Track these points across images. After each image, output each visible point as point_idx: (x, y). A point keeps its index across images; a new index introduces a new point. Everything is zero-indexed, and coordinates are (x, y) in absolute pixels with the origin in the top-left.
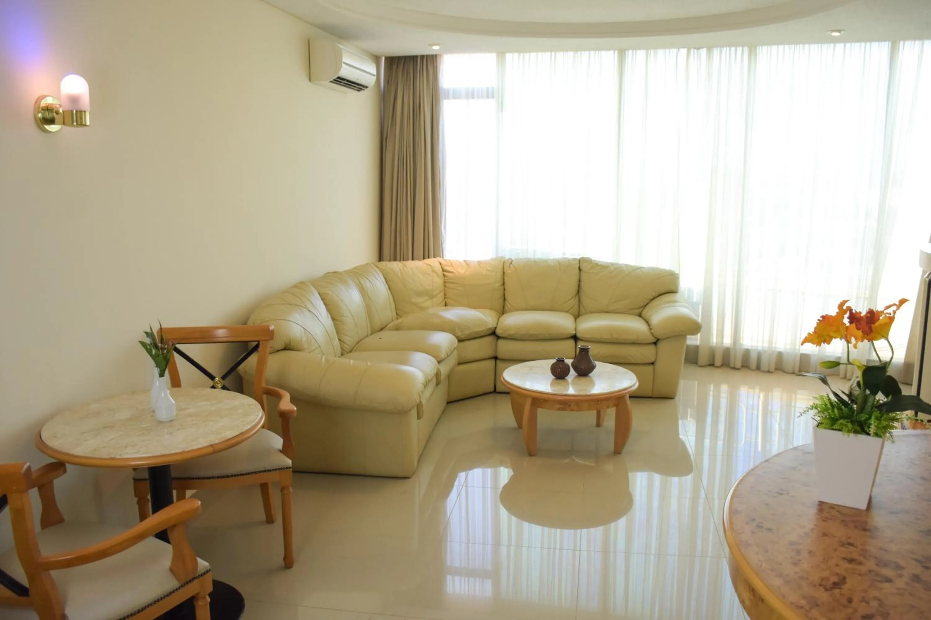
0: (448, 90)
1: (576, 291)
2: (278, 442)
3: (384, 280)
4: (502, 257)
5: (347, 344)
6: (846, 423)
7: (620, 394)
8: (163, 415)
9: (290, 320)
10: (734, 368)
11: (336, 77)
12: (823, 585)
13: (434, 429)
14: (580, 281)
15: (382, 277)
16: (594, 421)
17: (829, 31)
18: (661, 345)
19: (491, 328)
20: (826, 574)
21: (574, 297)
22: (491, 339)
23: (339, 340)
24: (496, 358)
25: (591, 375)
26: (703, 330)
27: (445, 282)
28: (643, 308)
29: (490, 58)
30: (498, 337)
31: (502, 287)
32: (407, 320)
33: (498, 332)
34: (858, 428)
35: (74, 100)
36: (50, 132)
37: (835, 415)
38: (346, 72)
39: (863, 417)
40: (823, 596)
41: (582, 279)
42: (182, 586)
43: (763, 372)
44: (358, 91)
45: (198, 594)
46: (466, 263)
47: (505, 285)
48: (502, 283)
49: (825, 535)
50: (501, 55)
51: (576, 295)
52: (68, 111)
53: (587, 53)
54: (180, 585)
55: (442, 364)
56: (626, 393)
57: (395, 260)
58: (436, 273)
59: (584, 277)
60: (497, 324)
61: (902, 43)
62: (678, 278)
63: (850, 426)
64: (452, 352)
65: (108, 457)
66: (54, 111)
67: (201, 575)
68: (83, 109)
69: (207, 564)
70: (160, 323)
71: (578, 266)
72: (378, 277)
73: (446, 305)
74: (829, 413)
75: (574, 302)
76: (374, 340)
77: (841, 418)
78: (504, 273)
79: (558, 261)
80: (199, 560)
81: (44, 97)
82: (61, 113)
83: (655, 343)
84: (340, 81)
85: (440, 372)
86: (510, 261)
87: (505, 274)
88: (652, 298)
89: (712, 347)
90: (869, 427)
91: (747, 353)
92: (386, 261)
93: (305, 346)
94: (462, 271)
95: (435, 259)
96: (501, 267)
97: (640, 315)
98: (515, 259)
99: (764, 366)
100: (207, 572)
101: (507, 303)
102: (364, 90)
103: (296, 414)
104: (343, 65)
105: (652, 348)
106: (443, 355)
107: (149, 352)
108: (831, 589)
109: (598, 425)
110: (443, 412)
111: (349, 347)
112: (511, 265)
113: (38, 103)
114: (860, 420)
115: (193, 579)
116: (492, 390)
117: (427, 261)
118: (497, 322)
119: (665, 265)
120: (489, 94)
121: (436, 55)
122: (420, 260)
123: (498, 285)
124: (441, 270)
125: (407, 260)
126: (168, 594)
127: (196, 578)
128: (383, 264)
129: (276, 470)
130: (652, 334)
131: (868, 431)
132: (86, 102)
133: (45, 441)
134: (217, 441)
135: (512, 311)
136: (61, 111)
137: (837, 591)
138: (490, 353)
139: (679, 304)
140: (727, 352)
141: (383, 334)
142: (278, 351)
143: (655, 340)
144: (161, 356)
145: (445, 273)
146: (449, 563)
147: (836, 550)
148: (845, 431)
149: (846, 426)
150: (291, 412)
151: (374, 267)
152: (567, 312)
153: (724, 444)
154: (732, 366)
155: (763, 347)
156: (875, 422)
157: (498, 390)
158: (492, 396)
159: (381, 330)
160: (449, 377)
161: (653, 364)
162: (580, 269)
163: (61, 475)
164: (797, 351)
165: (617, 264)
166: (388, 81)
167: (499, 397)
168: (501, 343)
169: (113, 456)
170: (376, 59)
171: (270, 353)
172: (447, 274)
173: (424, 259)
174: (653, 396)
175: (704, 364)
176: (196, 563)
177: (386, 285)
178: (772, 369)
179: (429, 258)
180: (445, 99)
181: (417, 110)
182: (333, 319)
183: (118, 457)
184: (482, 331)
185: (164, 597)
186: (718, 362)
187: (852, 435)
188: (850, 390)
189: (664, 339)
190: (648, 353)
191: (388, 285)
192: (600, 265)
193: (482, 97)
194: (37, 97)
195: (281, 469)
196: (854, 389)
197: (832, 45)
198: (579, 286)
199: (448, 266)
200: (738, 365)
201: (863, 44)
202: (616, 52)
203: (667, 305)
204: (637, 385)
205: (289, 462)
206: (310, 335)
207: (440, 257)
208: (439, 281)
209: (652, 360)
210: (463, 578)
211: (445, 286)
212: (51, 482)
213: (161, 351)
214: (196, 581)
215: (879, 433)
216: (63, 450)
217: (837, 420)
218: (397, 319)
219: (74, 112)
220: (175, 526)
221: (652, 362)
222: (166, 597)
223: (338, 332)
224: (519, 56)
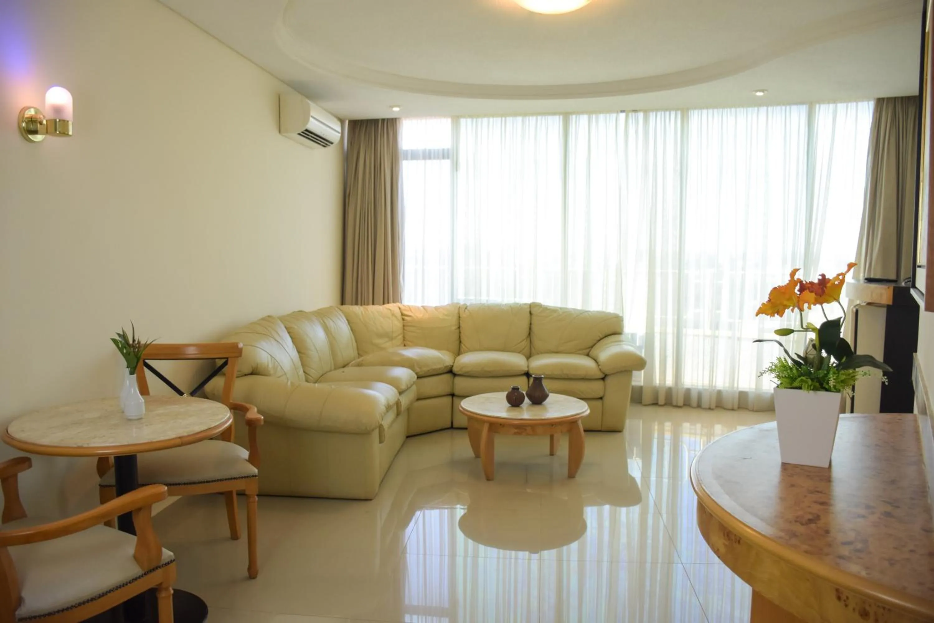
0: (407, 151)
1: (528, 333)
2: (245, 454)
3: (346, 322)
4: (458, 303)
5: (311, 376)
6: (806, 379)
7: (574, 419)
8: (132, 413)
9: (257, 346)
10: (677, 407)
11: (304, 129)
12: (797, 520)
13: (394, 459)
14: (531, 324)
15: (345, 319)
16: (548, 451)
17: (754, 91)
18: (609, 380)
19: (448, 366)
20: (800, 513)
21: (525, 341)
22: (448, 377)
23: (304, 372)
24: (453, 395)
25: (544, 403)
26: (647, 366)
27: (404, 326)
28: (590, 349)
29: (446, 123)
30: (455, 375)
31: (458, 331)
32: (368, 358)
33: (455, 369)
34: (817, 384)
35: (58, 110)
36: (34, 142)
37: (793, 374)
38: (313, 125)
39: (821, 373)
40: (801, 529)
41: (533, 322)
42: (145, 574)
43: (705, 409)
44: (324, 146)
45: (161, 584)
46: (424, 308)
47: (461, 329)
48: (457, 326)
49: (793, 486)
50: (456, 119)
51: (528, 337)
52: (51, 120)
53: (534, 118)
54: (143, 573)
55: (403, 395)
56: (579, 418)
57: (356, 304)
58: (396, 317)
59: (534, 318)
60: (454, 363)
61: (817, 106)
62: (622, 321)
63: (810, 382)
64: (412, 386)
65: (75, 446)
66: (38, 122)
67: (166, 565)
68: (67, 118)
69: (172, 554)
70: (132, 325)
71: (528, 310)
72: (341, 318)
73: (405, 346)
74: (788, 373)
75: (525, 343)
76: (338, 373)
77: (799, 376)
78: (459, 317)
79: (510, 306)
80: (164, 550)
81: (29, 108)
82: (44, 124)
83: (603, 379)
84: (308, 134)
85: (401, 402)
86: (465, 307)
87: (461, 319)
88: (599, 339)
89: (655, 387)
90: (828, 383)
91: (688, 392)
92: (348, 304)
93: (272, 372)
94: (419, 315)
95: (395, 304)
96: (457, 311)
97: (588, 355)
98: (471, 305)
99: (705, 404)
100: (171, 562)
101: (462, 345)
102: (329, 146)
103: (262, 423)
104: (311, 119)
105: (600, 383)
106: (403, 387)
107: (121, 350)
108: (806, 524)
109: (552, 454)
110: (403, 445)
111: (312, 379)
112: (466, 310)
113: (22, 113)
114: (819, 376)
115: (157, 568)
116: (450, 426)
117: (386, 306)
118: (453, 361)
119: (611, 309)
120: (444, 155)
121: (396, 119)
122: (380, 305)
123: (454, 328)
124: (400, 314)
125: (368, 304)
126: (130, 581)
127: (160, 567)
128: (345, 307)
129: (242, 477)
130: (600, 370)
131: (827, 387)
132: (69, 113)
133: (10, 434)
134: (185, 434)
135: (467, 352)
136: (45, 122)
137: (813, 526)
138: (448, 390)
139: (624, 343)
140: (669, 392)
141: (346, 369)
142: (246, 375)
143: (602, 376)
144: (132, 354)
145: (404, 317)
146: (407, 602)
147: (805, 496)
148: (805, 389)
149: (806, 382)
150: (258, 420)
151: (337, 309)
152: (519, 353)
153: (669, 482)
154: (674, 404)
155: (703, 386)
156: (833, 376)
157: (455, 425)
158: (449, 432)
159: (344, 366)
160: (408, 410)
161: (601, 398)
162: (531, 313)
163: (25, 470)
164: (735, 389)
165: (566, 308)
166: (351, 142)
167: (455, 432)
168: (458, 380)
169: (80, 445)
170: (342, 121)
171: (237, 377)
172: (406, 318)
173: (384, 304)
174: (603, 430)
175: (648, 403)
176: (160, 553)
177: (349, 326)
178: (713, 406)
179: (388, 303)
180: (404, 159)
181: (377, 169)
182: (299, 352)
183: (86, 446)
184: (440, 369)
185: (127, 584)
186: (661, 401)
187: (811, 392)
188: (805, 354)
189: (613, 374)
190: (596, 388)
191: (350, 326)
192: (549, 309)
193: (438, 158)
194: (22, 107)
195: (248, 477)
196: (809, 353)
197: (756, 109)
198: (530, 329)
199: (408, 311)
200: (681, 403)
201: (784, 108)
202: (561, 117)
203: (613, 344)
204: (588, 412)
205: (255, 471)
206: (277, 363)
207: (399, 303)
208: (398, 324)
209: (601, 394)
210: (420, 617)
211: (404, 329)
212: (15, 476)
213: (132, 349)
214: (159, 571)
215: (838, 387)
216: (29, 440)
217: (796, 379)
218: (359, 358)
219: (58, 120)
220: (140, 509)
221: (599, 397)
222: (129, 584)
223: (303, 365)
224: (472, 121)
